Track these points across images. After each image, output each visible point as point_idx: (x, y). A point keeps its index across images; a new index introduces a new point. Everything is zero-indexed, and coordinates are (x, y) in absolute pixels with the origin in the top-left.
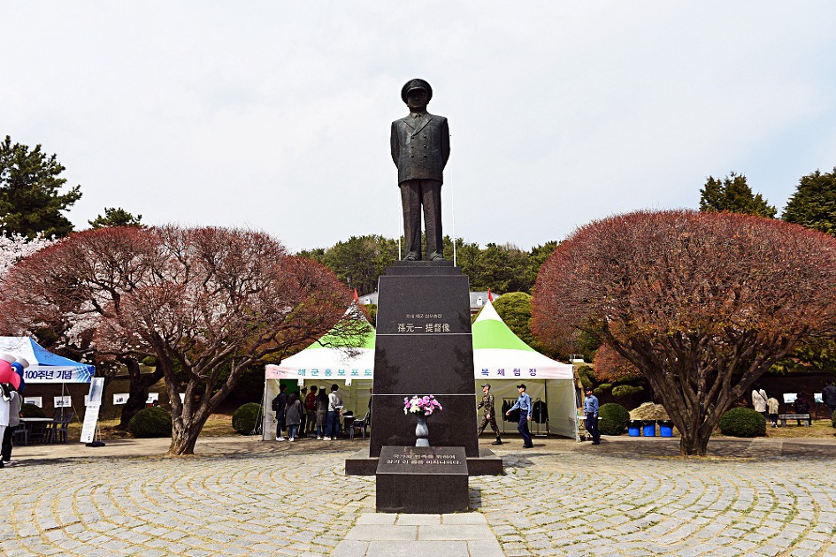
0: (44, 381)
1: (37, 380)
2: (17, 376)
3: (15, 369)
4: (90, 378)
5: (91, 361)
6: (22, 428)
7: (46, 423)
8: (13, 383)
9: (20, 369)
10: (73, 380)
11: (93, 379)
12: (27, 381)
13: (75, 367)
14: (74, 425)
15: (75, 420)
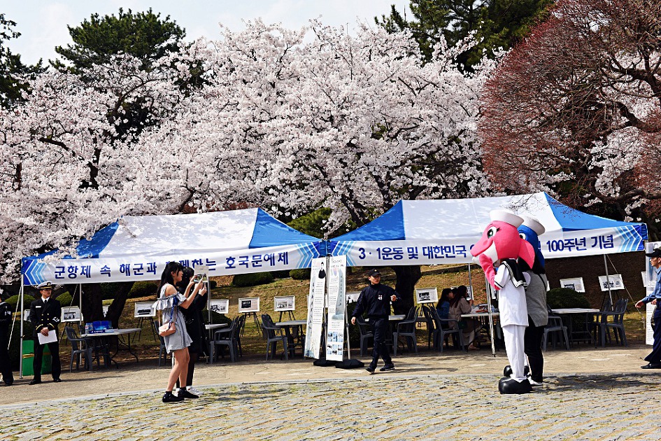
0: (574, 253)
1: (566, 253)
2: (529, 246)
3: (524, 236)
4: (643, 243)
5: (639, 219)
6: (559, 325)
7: (591, 315)
8: (525, 258)
9: (533, 236)
10: (616, 249)
11: (647, 244)
12: (547, 254)
13: (616, 229)
14: (634, 315)
15: (631, 309)
